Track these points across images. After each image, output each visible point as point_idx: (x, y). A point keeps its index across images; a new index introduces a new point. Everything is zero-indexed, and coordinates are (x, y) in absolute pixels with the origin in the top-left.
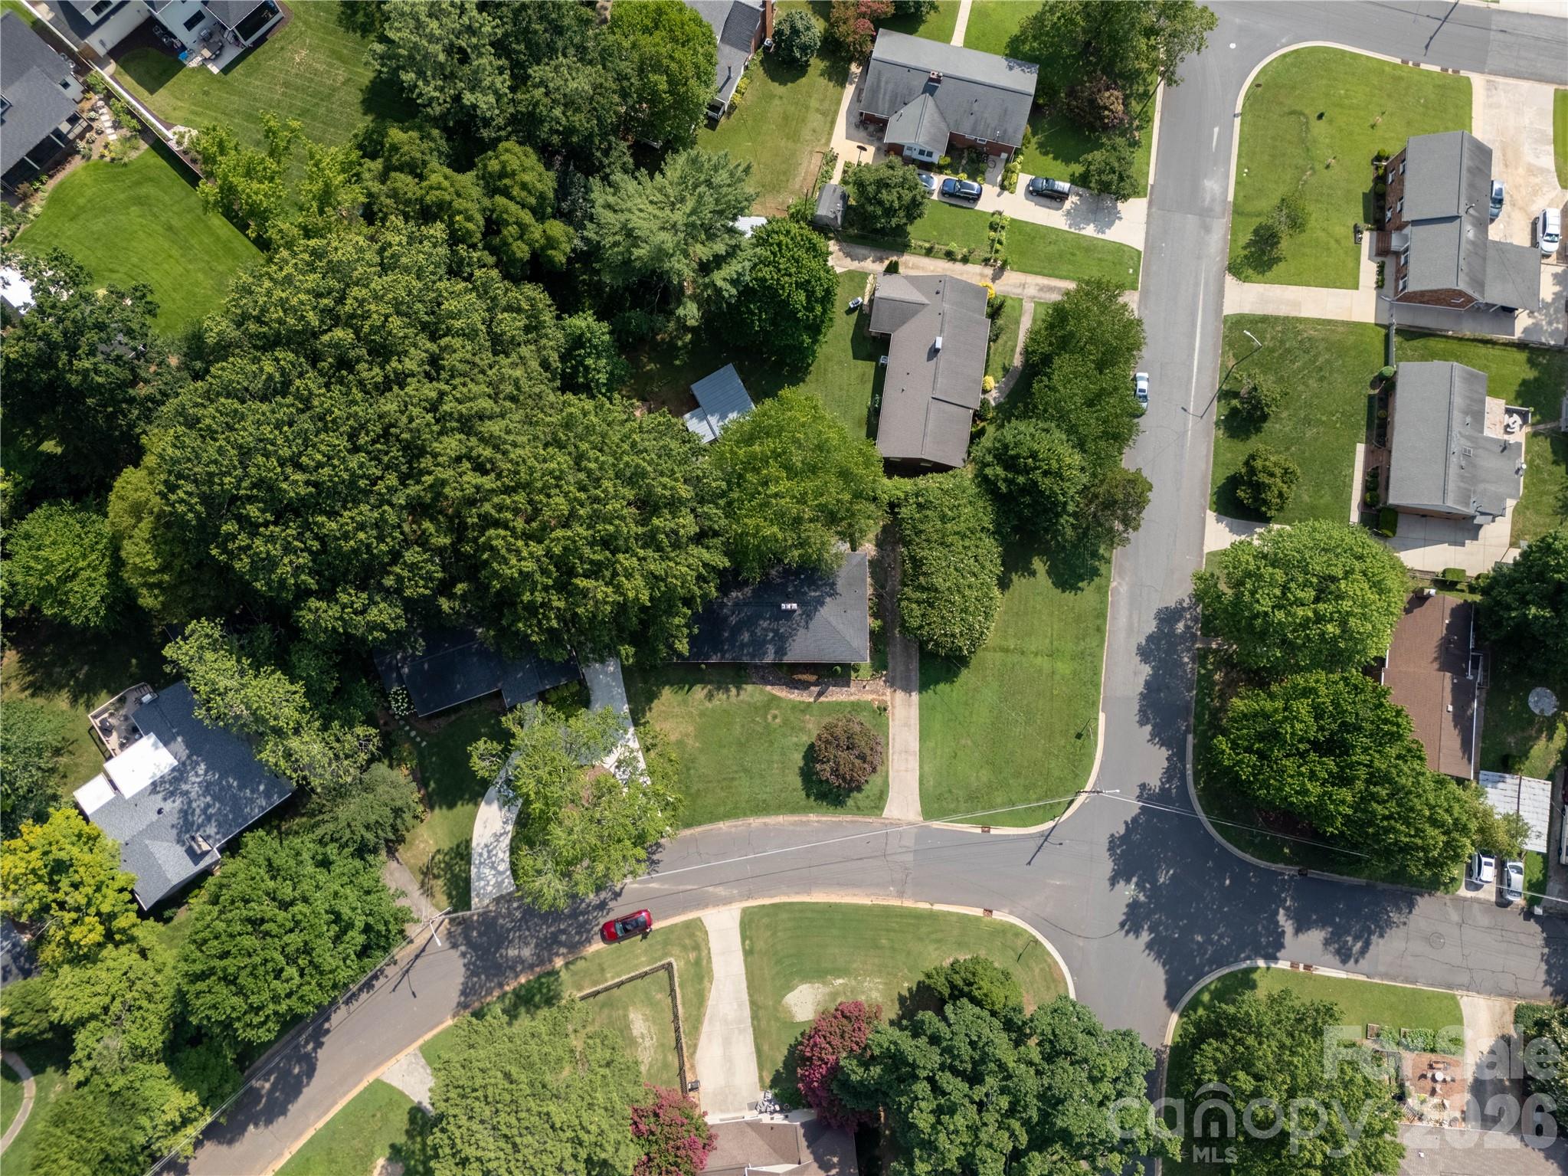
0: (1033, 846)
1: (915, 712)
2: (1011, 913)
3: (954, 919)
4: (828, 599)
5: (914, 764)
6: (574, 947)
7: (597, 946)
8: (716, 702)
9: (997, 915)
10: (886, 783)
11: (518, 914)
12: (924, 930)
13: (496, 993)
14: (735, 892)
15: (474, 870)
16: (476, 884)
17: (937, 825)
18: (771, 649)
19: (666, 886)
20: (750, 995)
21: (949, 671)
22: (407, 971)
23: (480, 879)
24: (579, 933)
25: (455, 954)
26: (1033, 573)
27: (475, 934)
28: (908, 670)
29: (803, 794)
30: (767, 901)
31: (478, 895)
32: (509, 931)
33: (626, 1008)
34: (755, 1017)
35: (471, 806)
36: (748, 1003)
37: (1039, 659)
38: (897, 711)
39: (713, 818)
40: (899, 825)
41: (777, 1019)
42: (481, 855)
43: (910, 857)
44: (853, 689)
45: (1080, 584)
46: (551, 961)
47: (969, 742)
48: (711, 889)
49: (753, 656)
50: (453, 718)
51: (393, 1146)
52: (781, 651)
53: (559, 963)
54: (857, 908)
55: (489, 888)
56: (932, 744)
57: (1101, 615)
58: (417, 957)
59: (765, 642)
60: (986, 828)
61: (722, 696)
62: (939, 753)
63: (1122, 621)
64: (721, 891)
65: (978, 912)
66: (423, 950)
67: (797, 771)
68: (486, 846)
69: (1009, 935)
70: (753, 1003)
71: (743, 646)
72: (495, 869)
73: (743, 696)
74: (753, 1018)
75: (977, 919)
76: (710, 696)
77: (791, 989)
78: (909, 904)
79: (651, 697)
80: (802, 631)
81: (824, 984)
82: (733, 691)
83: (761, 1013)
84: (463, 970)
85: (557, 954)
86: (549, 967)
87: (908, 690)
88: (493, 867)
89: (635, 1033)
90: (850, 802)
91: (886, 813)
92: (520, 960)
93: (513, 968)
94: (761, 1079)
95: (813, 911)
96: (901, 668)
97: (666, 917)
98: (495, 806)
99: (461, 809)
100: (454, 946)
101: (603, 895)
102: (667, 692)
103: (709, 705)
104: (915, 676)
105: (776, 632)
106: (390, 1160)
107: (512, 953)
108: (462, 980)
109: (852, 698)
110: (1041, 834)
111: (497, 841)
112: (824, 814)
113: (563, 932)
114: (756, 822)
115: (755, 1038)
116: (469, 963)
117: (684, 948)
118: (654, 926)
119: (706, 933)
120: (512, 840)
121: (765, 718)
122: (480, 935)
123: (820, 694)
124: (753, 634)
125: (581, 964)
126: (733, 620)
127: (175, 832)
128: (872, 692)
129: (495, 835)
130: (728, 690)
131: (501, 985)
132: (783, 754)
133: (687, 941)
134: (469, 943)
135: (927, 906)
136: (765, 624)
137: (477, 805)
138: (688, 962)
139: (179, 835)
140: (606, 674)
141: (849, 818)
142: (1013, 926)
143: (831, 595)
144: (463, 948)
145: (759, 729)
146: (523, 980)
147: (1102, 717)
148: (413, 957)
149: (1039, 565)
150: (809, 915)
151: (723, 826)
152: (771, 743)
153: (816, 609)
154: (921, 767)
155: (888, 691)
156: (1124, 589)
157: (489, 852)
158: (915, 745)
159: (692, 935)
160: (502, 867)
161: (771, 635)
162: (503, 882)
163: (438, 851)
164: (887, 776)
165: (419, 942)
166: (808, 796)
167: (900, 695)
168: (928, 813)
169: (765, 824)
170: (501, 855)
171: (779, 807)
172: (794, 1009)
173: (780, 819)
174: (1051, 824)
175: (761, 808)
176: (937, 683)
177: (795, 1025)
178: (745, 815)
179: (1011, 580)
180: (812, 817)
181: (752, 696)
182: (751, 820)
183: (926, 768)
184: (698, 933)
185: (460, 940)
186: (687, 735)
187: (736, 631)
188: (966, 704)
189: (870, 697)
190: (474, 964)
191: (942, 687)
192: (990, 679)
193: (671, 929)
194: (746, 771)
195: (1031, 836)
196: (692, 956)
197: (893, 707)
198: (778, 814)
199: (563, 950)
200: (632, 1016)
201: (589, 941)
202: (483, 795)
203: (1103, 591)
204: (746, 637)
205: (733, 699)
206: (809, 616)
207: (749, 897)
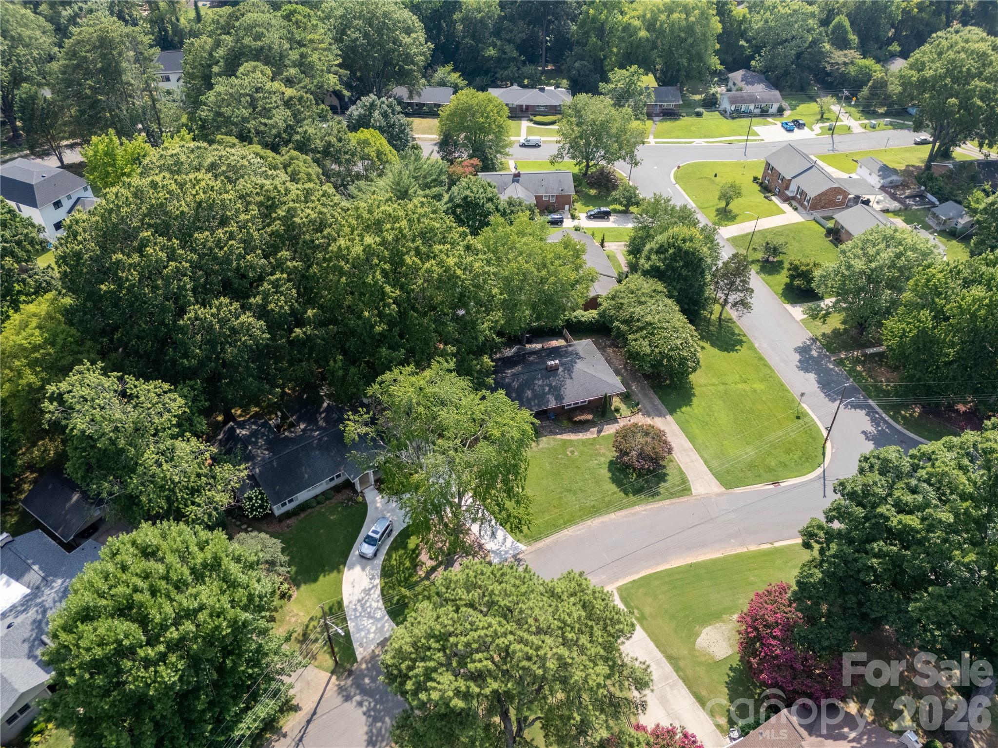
0: (818, 486)
1: (676, 427)
4: (576, 361)
5: (695, 457)
10: (682, 472)
12: (778, 562)
14: (603, 577)
15: (351, 625)
16: (355, 637)
17: (738, 490)
18: (551, 398)
20: (662, 652)
21: (684, 400)
22: (301, 740)
23: (359, 630)
25: (351, 706)
27: (367, 681)
28: (655, 405)
29: (622, 495)
30: (636, 577)
31: (361, 645)
34: (677, 669)
35: (334, 574)
36: (664, 659)
37: (739, 385)
40: (710, 498)
41: (700, 664)
42: (355, 610)
43: (734, 517)
44: (621, 422)
45: (736, 348)
49: (540, 406)
50: (302, 516)
52: (559, 398)
54: (714, 562)
55: (372, 636)
56: (699, 441)
58: (309, 722)
59: (545, 394)
60: (776, 484)
62: (709, 445)
63: (776, 358)
66: (315, 713)
67: (608, 480)
68: (359, 601)
70: (670, 658)
71: (529, 400)
72: (372, 618)
73: (543, 445)
74: (677, 671)
77: (698, 635)
78: (753, 548)
80: (568, 381)
81: (724, 622)
83: (681, 664)
84: (364, 718)
87: (661, 415)
88: (370, 617)
90: (662, 491)
91: (695, 493)
94: (718, 726)
95: (679, 573)
96: (649, 405)
98: (358, 569)
99: (324, 581)
100: (348, 698)
104: (662, 408)
105: (550, 386)
108: (365, 729)
110: (818, 477)
111: (369, 594)
112: (646, 504)
114: (595, 523)
115: (689, 688)
116: (369, 710)
120: (382, 590)
121: (566, 454)
122: (373, 680)
123: (599, 432)
124: (533, 391)
126: (515, 385)
127: (26, 646)
129: (365, 590)
132: (592, 473)
134: (364, 691)
135: (768, 546)
136: (540, 382)
137: (339, 571)
139: (31, 649)
141: (668, 502)
144: (358, 698)
145: (565, 462)
148: (304, 723)
150: (677, 576)
152: (579, 468)
153: (573, 365)
154: (702, 457)
155: (649, 419)
156: (765, 345)
157: (362, 606)
158: (688, 446)
160: (379, 615)
161: (547, 389)
162: (383, 626)
163: (312, 619)
164: (680, 469)
165: (308, 708)
166: (626, 494)
167: (658, 419)
168: (727, 484)
170: (375, 605)
172: (712, 650)
173: (613, 516)
174: (820, 469)
175: (594, 511)
177: (719, 663)
180: (638, 508)
181: (548, 443)
182: (589, 522)
183: (706, 456)
185: (353, 691)
187: (521, 391)
188: (708, 415)
190: (374, 709)
191: (685, 409)
192: (714, 400)
194: (569, 491)
195: (812, 481)
198: (610, 514)
202: (344, 564)
204: (529, 394)
206: (569, 367)
207: (620, 579)
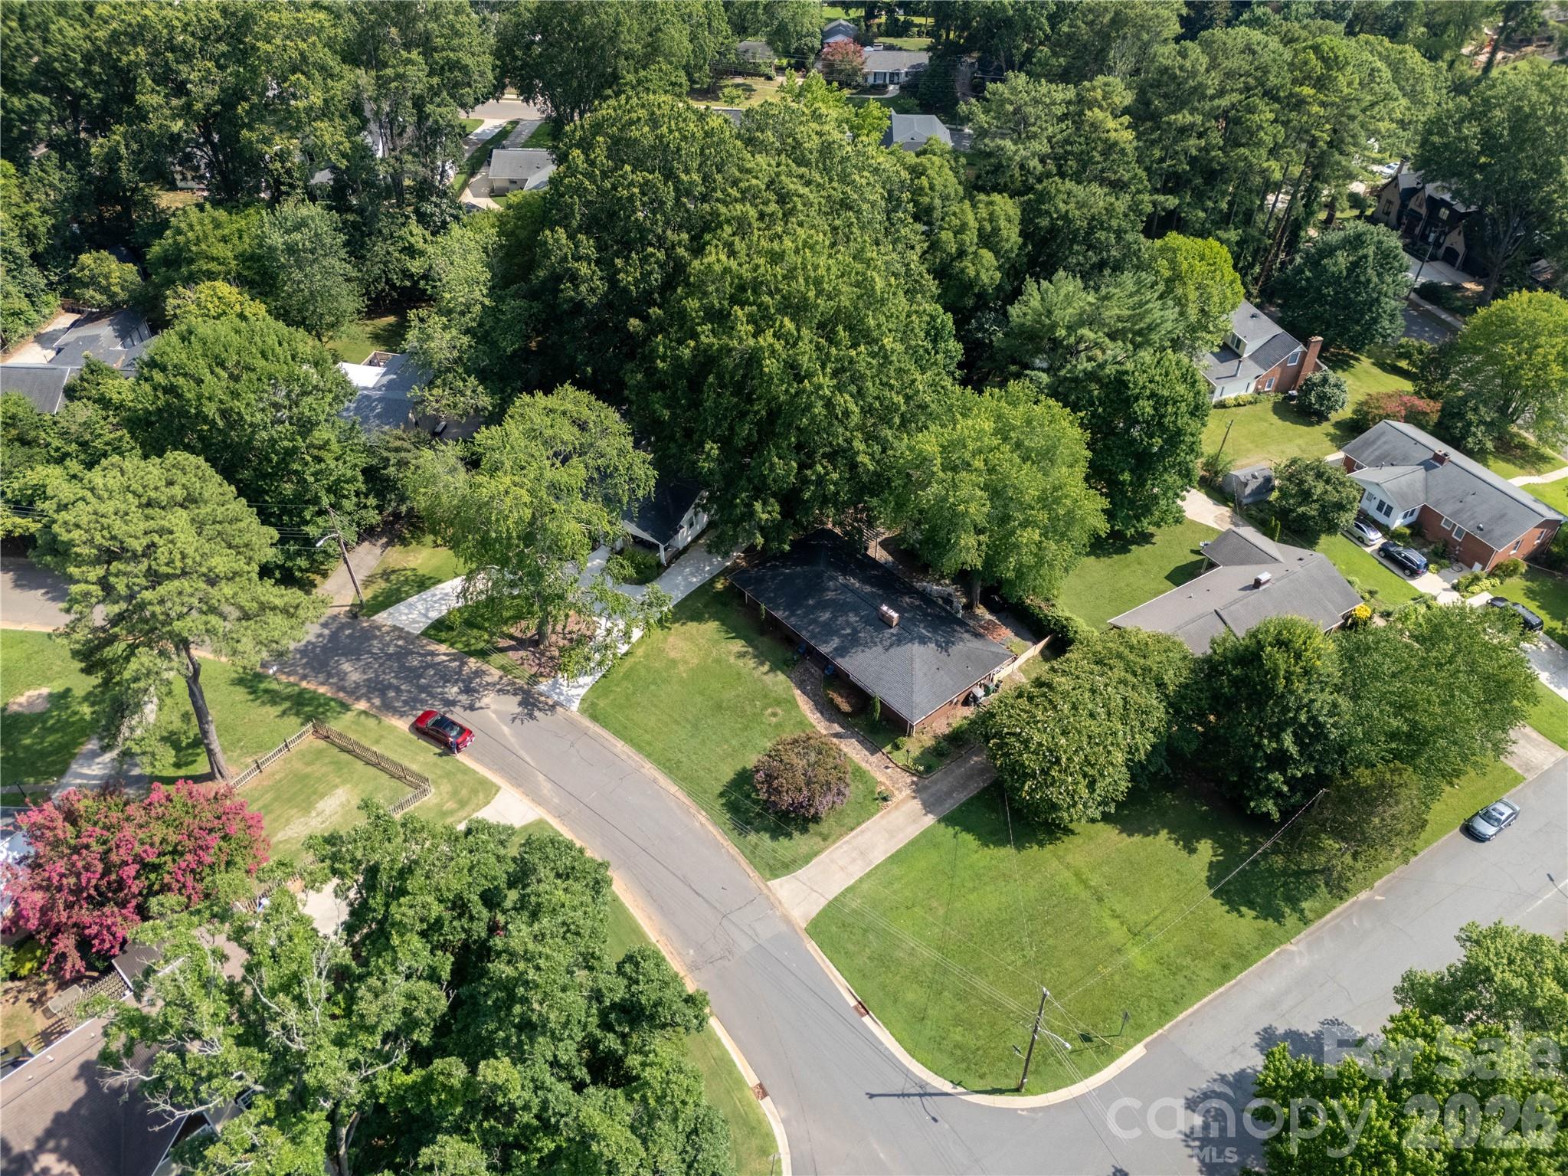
0: (899, 1085)
1: (913, 831)
2: (785, 1122)
3: (716, 1053)
4: (933, 646)
5: (858, 871)
6: (388, 707)
7: (402, 725)
8: (740, 663)
9: (767, 1106)
10: (807, 859)
11: (391, 650)
13: (292, 679)
14: (556, 800)
15: (414, 599)
16: (402, 607)
17: (812, 946)
18: (835, 642)
19: (513, 740)
21: (992, 833)
23: (408, 607)
24: (406, 703)
25: (317, 630)
26: (1192, 851)
27: (348, 632)
28: (949, 794)
29: (720, 790)
31: (391, 614)
32: (369, 652)
33: (344, 782)
37: (1113, 924)
38: (895, 815)
39: (621, 733)
40: (773, 907)
42: (434, 595)
43: (746, 945)
44: (876, 759)
45: (1243, 909)
46: (358, 699)
47: (941, 912)
48: (541, 777)
49: (813, 636)
51: (68, 690)
52: (842, 651)
53: (362, 705)
54: (636, 930)
55: (404, 618)
56: (896, 871)
57: (1244, 959)
59: (836, 633)
60: (863, 1008)
61: (751, 663)
62: (897, 886)
63: (1270, 987)
64: (546, 788)
65: (751, 1079)
67: (739, 768)
68: (446, 594)
69: (755, 1142)
71: (815, 621)
72: (427, 611)
73: (769, 679)
75: (740, 1082)
76: (741, 655)
79: (697, 617)
80: (879, 649)
82: (766, 668)
85: (369, 700)
86: (349, 701)
87: (929, 807)
88: (427, 609)
89: (320, 805)
90: (753, 837)
91: (775, 883)
92: (343, 676)
93: (329, 675)
96: (943, 786)
97: (477, 760)
100: (325, 626)
101: (463, 698)
102: (712, 626)
103: (732, 660)
104: (950, 806)
105: (855, 632)
106: (50, 695)
107: (347, 667)
109: (864, 765)
110: (922, 1084)
112: (715, 823)
113: (398, 690)
114: (649, 769)
116: (314, 644)
117: (455, 793)
118: (459, 756)
119: (488, 803)
120: (466, 606)
121: (765, 708)
122: (349, 636)
123: (837, 735)
124: (834, 618)
125: (372, 723)
126: (830, 595)
128: (890, 778)
130: (762, 664)
131: (304, 677)
132: (743, 745)
133: (464, 792)
134: (335, 633)
136: (853, 618)
138: (440, 805)
140: (685, 579)
141: (734, 851)
142: (769, 1136)
143: (939, 645)
144: (327, 632)
145: (749, 710)
146: (322, 690)
147: (1137, 1052)
149: (1206, 850)
151: (620, 746)
152: (746, 728)
153: (911, 641)
154: (861, 880)
155: (907, 792)
156: (1302, 962)
157: (441, 599)
158: (879, 856)
159: (474, 792)
160: (432, 614)
161: (848, 631)
162: (418, 623)
163: (415, 569)
164: (816, 854)
166: (722, 795)
167: (916, 805)
168: (817, 928)
169: (655, 781)
170: (444, 608)
171: (684, 779)
173: (674, 789)
174: (947, 1087)
175: (670, 767)
176: (967, 829)
178: (649, 756)
179: (1157, 833)
180: (702, 817)
181: (775, 684)
183: (865, 886)
184: (481, 796)
185: (334, 626)
186: (686, 662)
187: (823, 605)
188: (979, 876)
189: (880, 778)
190: (315, 648)
191: (968, 838)
192: (1032, 883)
193: (467, 770)
194: (696, 727)
195: (907, 1073)
196: (450, 805)
197: (896, 807)
198: (675, 781)
199: (377, 702)
200: (340, 791)
201: (402, 715)
203: (1268, 942)
204: (825, 616)
205: (757, 673)
206: (899, 641)
207: (560, 816)
